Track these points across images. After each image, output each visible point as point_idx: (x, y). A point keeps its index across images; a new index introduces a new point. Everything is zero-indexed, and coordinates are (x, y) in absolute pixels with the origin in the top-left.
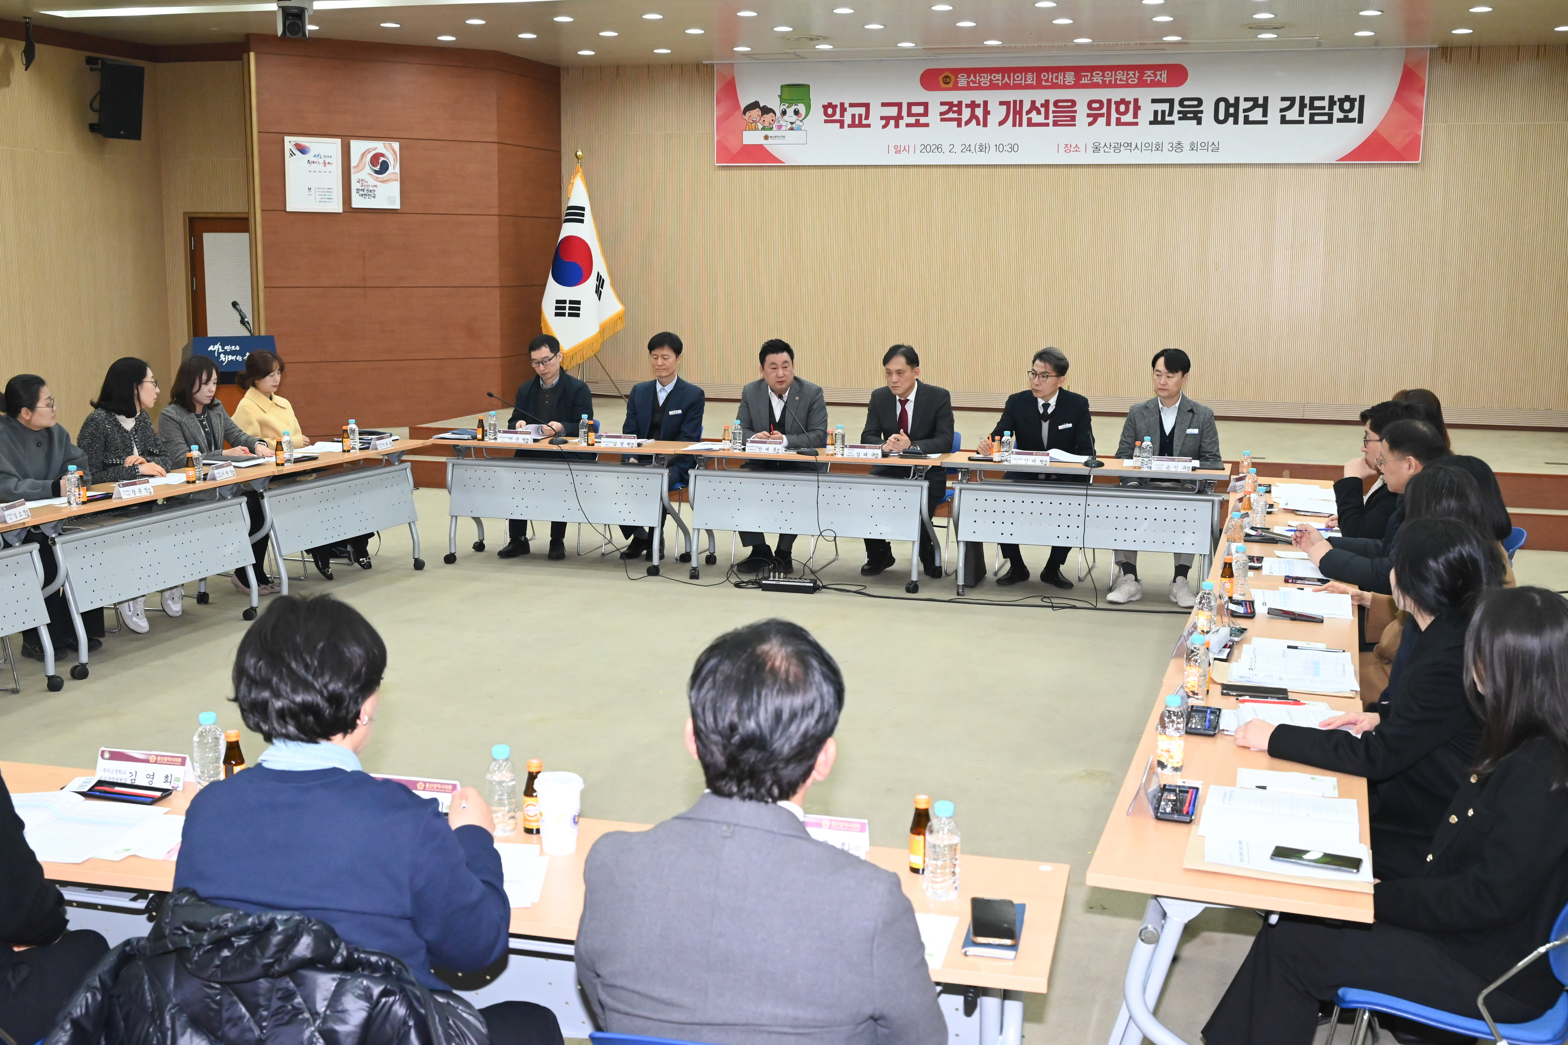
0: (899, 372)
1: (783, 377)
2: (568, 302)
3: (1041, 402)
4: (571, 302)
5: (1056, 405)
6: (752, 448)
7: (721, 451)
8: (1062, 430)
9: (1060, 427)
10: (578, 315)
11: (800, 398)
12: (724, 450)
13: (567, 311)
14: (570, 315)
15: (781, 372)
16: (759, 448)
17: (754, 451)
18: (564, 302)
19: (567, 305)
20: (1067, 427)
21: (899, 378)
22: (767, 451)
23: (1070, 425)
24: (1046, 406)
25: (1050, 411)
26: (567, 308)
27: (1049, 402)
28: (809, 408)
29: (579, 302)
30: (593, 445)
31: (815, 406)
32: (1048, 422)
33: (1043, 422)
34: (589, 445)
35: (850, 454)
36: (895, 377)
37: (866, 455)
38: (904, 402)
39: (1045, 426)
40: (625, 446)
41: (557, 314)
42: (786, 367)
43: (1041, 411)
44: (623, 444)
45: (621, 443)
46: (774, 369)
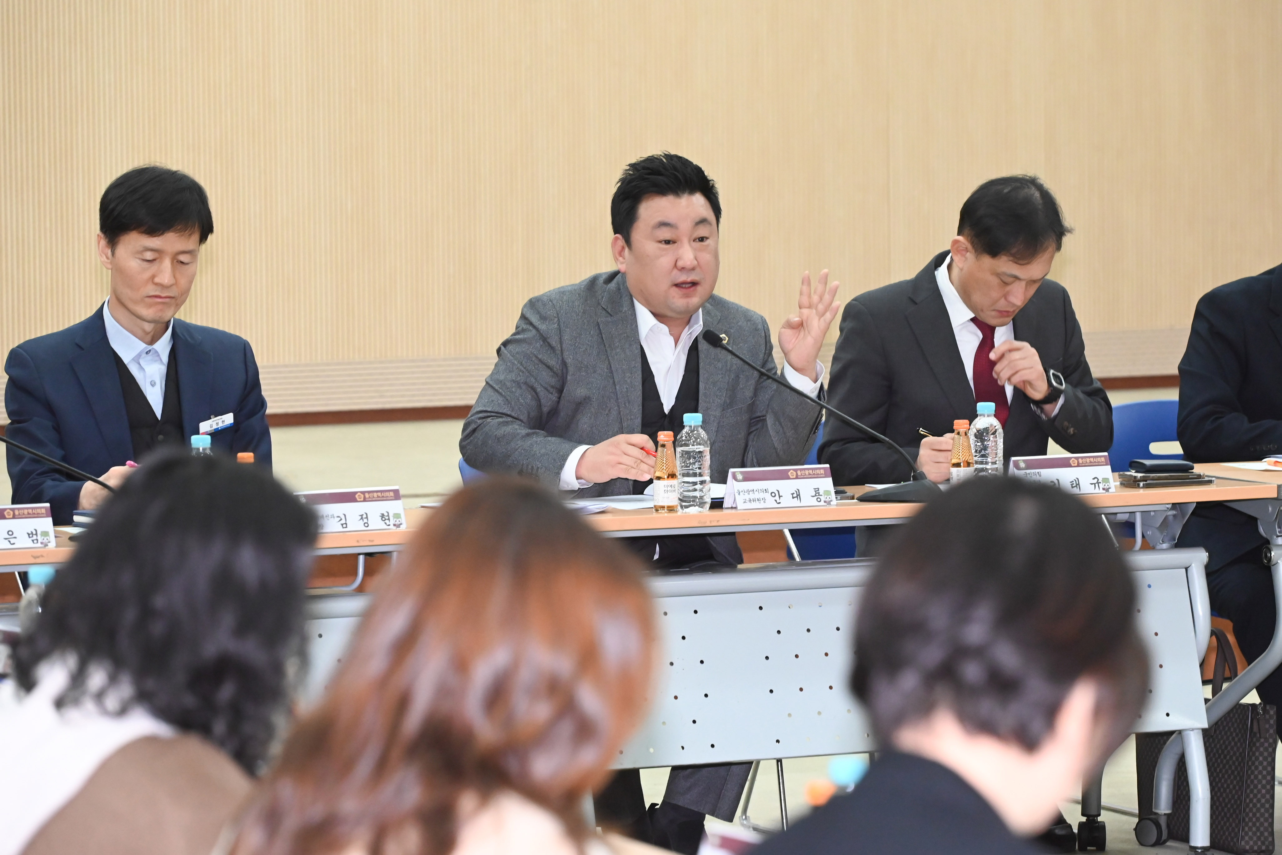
1: (693, 269)
6: (752, 496)
15: (686, 254)
16: (772, 495)
17: (762, 505)
22: (796, 503)
40: (376, 523)
42: (702, 239)
44: (367, 518)
45: (362, 515)
46: (668, 242)
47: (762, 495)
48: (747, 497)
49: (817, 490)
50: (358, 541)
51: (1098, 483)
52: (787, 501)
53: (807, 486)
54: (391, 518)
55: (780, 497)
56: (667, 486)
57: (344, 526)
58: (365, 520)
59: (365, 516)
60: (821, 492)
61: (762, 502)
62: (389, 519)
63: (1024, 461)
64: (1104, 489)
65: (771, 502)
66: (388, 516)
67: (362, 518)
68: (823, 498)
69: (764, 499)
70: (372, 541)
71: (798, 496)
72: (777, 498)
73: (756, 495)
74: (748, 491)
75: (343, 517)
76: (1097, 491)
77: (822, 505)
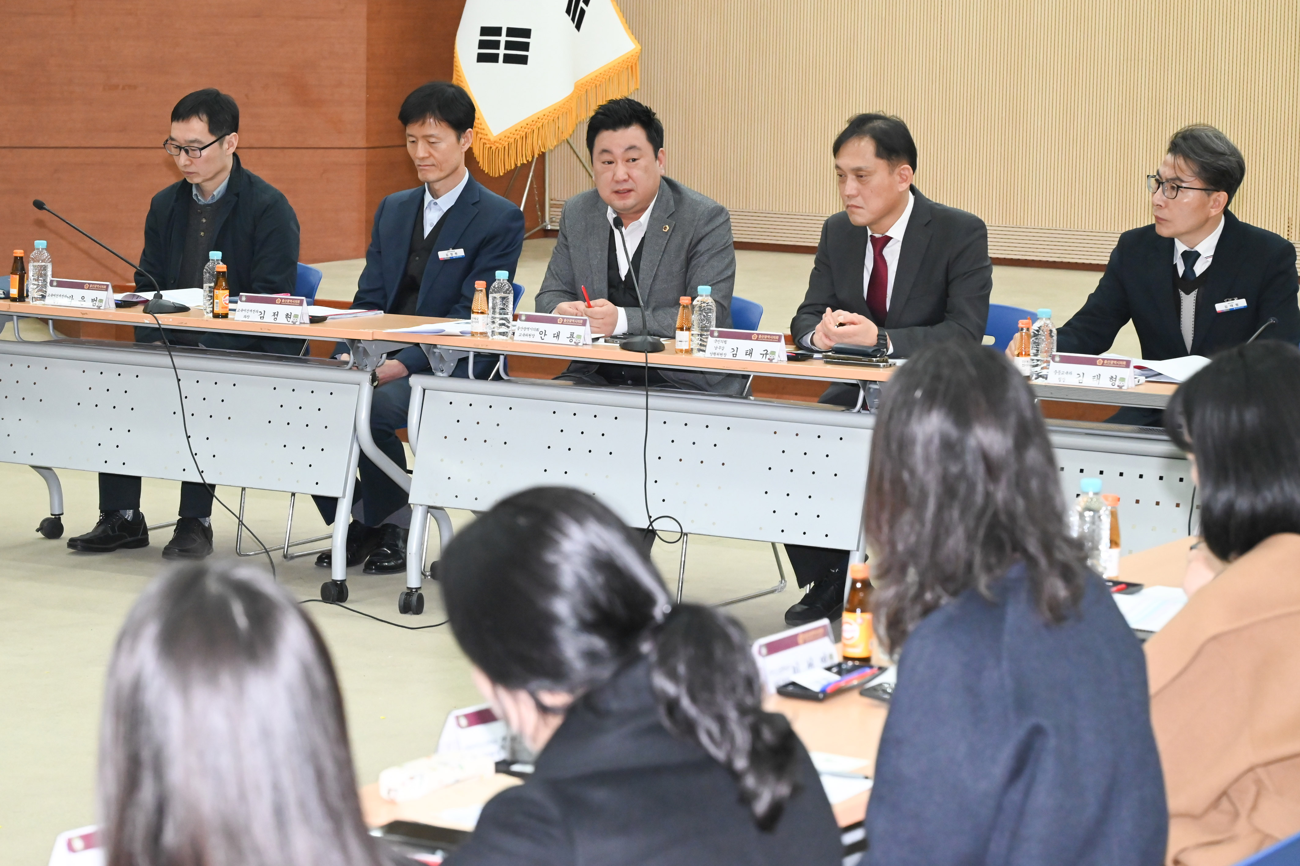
0: (859, 174)
1: (625, 181)
2: (504, 32)
3: (1180, 247)
4: (512, 32)
5: (1215, 257)
6: (526, 332)
7: (468, 337)
8: (1223, 314)
9: (1220, 307)
10: (523, 60)
11: (673, 230)
12: (473, 334)
13: (502, 51)
14: (508, 59)
15: (621, 171)
16: (541, 333)
17: (531, 339)
18: (497, 31)
19: (503, 39)
20: (1235, 307)
21: (860, 186)
22: (555, 340)
23: (1242, 303)
24: (1191, 257)
25: (1200, 268)
26: (502, 45)
27: (1198, 248)
28: (689, 251)
29: (526, 33)
30: (225, 316)
31: (702, 247)
32: (1194, 294)
33: (1182, 294)
34: (216, 316)
35: (718, 351)
36: (852, 185)
37: (750, 353)
38: (882, 243)
39: (1188, 302)
40: (282, 319)
41: (482, 58)
42: (634, 160)
43: (1181, 270)
44: (277, 315)
45: (274, 313)
46: (610, 163)
47: (534, 332)
48: (523, 332)
49: (572, 334)
50: (261, 329)
51: (766, 354)
52: (549, 339)
54: (292, 317)
55: (545, 335)
58: (276, 316)
59: (276, 314)
60: (575, 336)
61: (532, 337)
62: (290, 318)
64: (769, 359)
65: (537, 338)
66: (291, 315)
67: (274, 315)
68: (574, 340)
69: (534, 335)
70: (270, 330)
71: (558, 336)
72: (543, 336)
73: (530, 332)
74: (525, 329)
76: (764, 360)
77: (573, 343)
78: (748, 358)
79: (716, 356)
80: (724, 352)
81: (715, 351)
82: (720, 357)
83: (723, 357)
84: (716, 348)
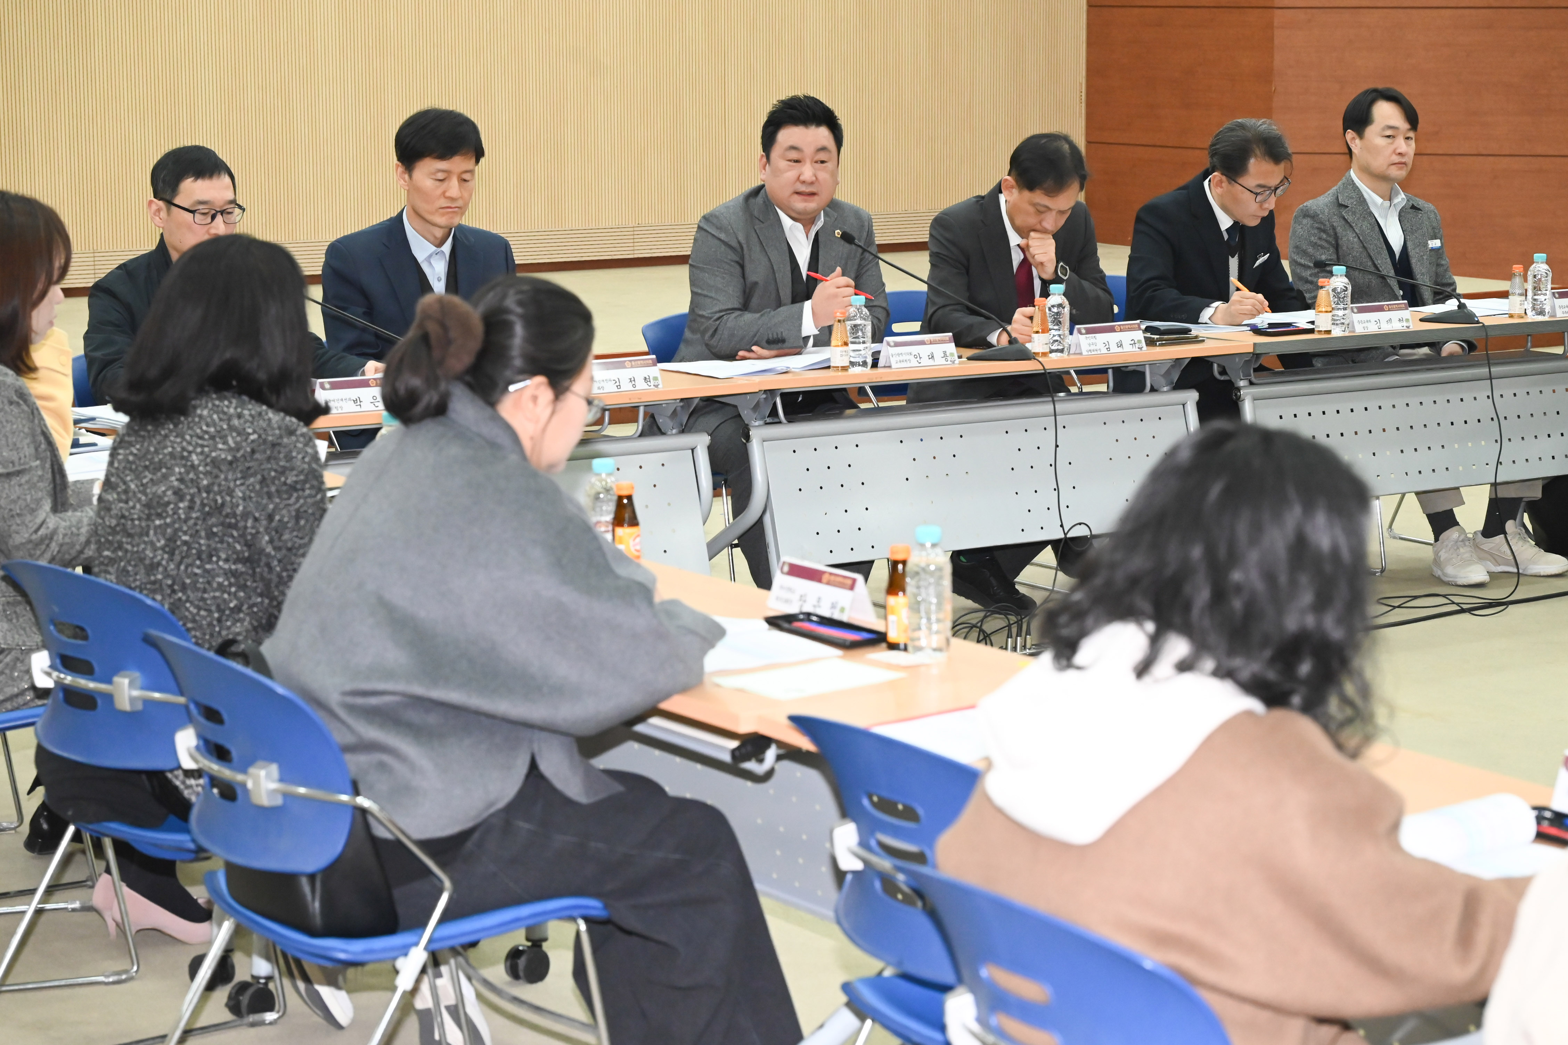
6: (901, 358)
15: (809, 172)
16: (915, 356)
17: (908, 365)
22: (931, 362)
35: (1092, 347)
37: (1120, 345)
40: (641, 385)
42: (822, 162)
44: (634, 380)
45: (631, 379)
46: (797, 161)
47: (908, 357)
48: (898, 359)
49: (945, 353)
51: (1133, 344)
52: (926, 361)
53: (938, 349)
54: (652, 380)
55: (920, 358)
56: (842, 352)
57: (619, 387)
58: (633, 383)
59: (633, 379)
60: (948, 354)
61: (908, 362)
62: (650, 381)
63: (1085, 328)
64: (1137, 348)
65: (914, 363)
66: (649, 378)
67: (631, 381)
68: (949, 359)
69: (910, 360)
71: (933, 357)
72: (918, 359)
73: (904, 358)
74: (899, 355)
75: (617, 381)
76: (1134, 349)
77: (949, 362)
78: (1120, 350)
79: (1093, 353)
80: (1097, 348)
81: (1090, 348)
82: (1096, 353)
83: (1099, 353)
84: (1090, 345)
